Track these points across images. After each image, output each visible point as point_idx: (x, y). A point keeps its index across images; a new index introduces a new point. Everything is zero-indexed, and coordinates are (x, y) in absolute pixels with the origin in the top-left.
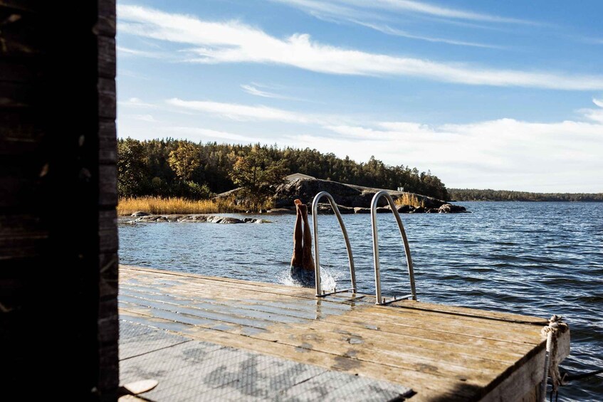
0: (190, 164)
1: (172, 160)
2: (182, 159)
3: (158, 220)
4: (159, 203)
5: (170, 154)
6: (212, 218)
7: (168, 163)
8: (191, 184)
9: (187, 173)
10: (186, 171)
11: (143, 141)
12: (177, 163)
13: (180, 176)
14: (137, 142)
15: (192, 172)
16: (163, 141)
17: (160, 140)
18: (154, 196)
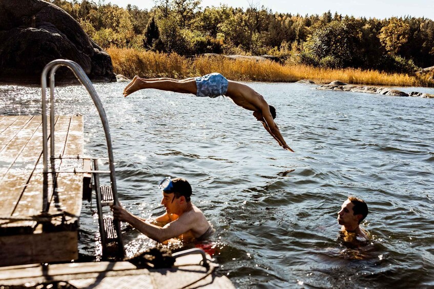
0: (398, 39)
1: (382, 36)
2: (391, 35)
3: (335, 88)
4: (358, 74)
5: (382, 30)
6: (382, 89)
7: (379, 39)
8: (398, 59)
9: (395, 48)
10: (394, 46)
11: (384, 19)
12: (387, 39)
13: (389, 51)
14: (353, 20)
15: (400, 47)
16: (401, 18)
17: (399, 18)
18: (355, 68)
